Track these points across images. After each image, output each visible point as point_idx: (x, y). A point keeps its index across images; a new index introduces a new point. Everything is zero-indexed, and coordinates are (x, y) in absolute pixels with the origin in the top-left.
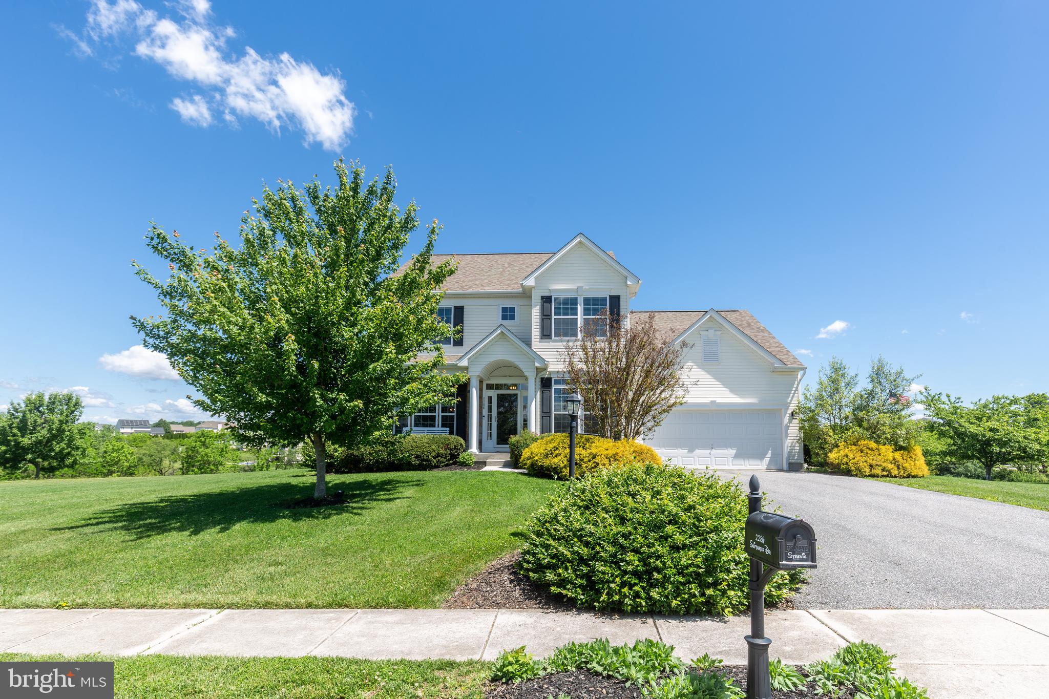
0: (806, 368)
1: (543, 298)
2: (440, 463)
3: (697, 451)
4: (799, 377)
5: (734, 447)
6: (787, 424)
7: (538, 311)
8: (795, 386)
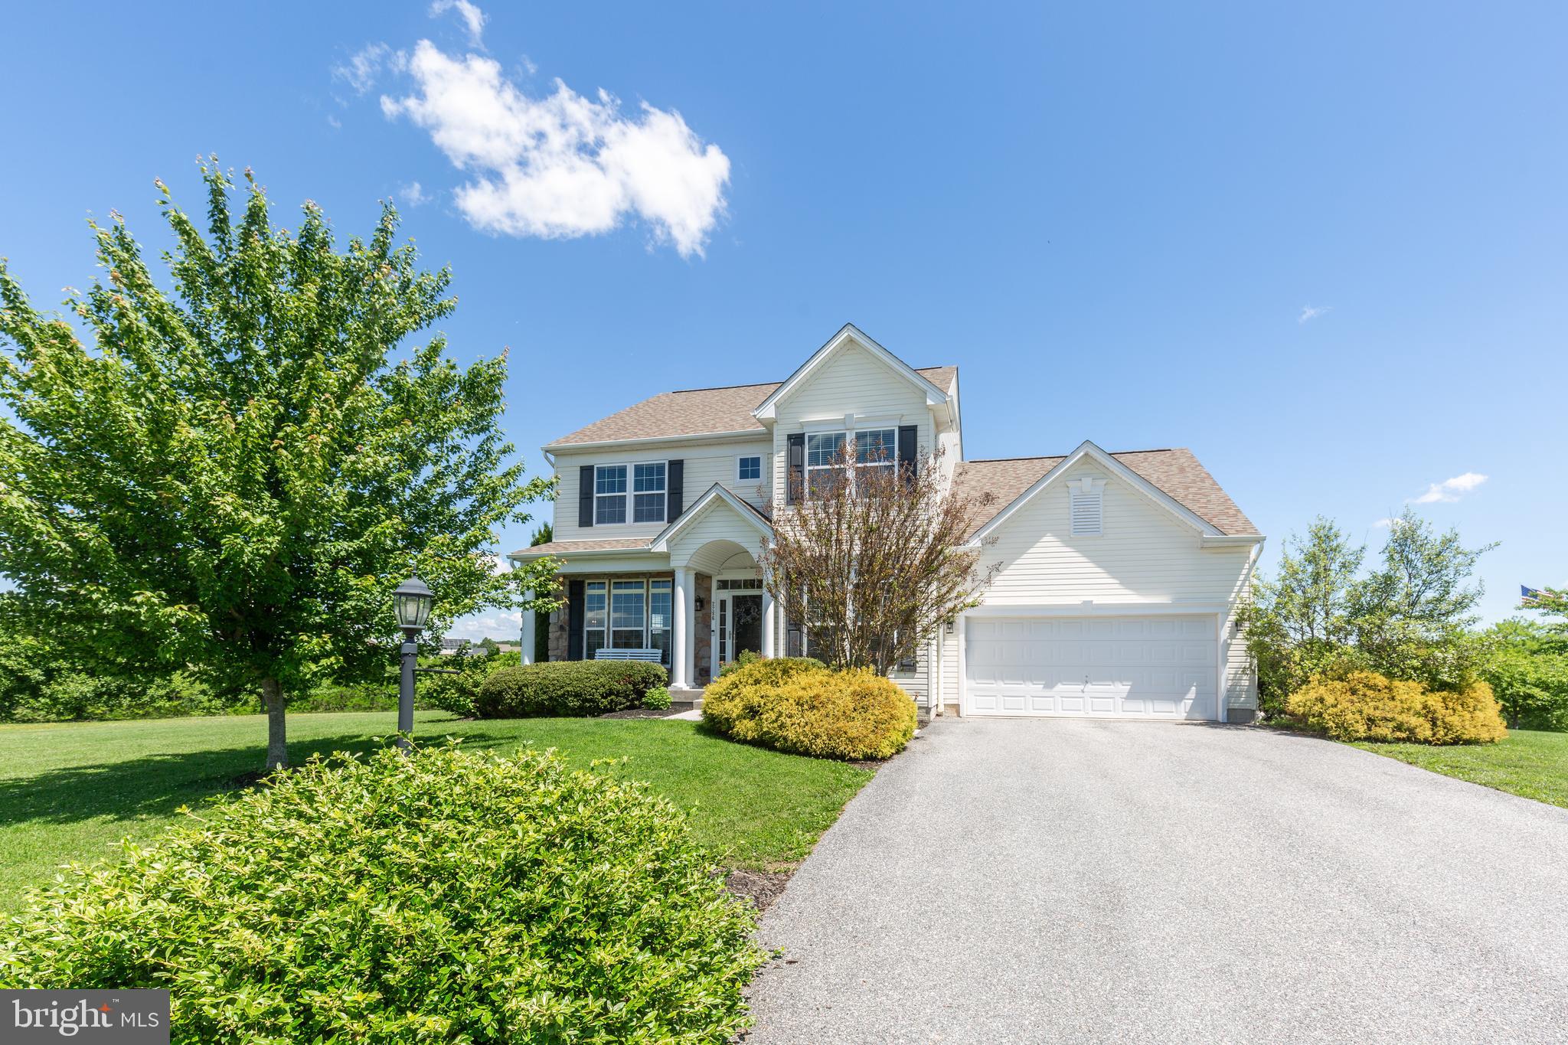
0: (1264, 539)
1: (790, 437)
2: (616, 705)
3: (1060, 687)
4: (1253, 556)
5: (1127, 680)
6: (1225, 641)
7: (783, 459)
8: (1245, 571)
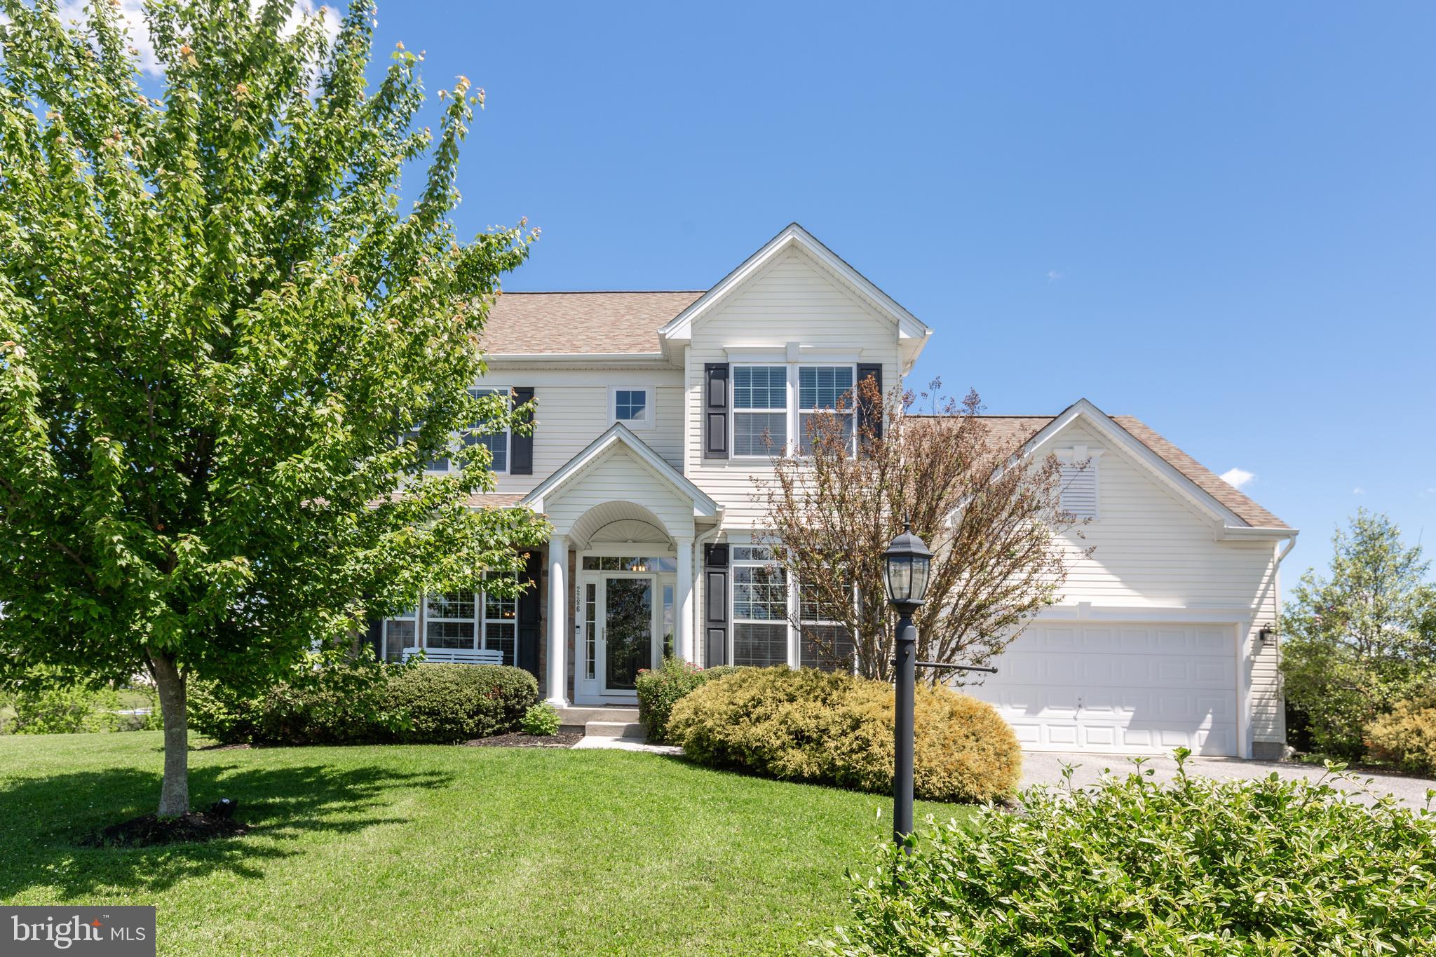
0: (1296, 533)
1: (708, 367)
2: (483, 728)
3: (1046, 713)
4: (1278, 552)
5: (1129, 704)
6: (1248, 657)
7: (698, 396)
8: (1268, 572)
